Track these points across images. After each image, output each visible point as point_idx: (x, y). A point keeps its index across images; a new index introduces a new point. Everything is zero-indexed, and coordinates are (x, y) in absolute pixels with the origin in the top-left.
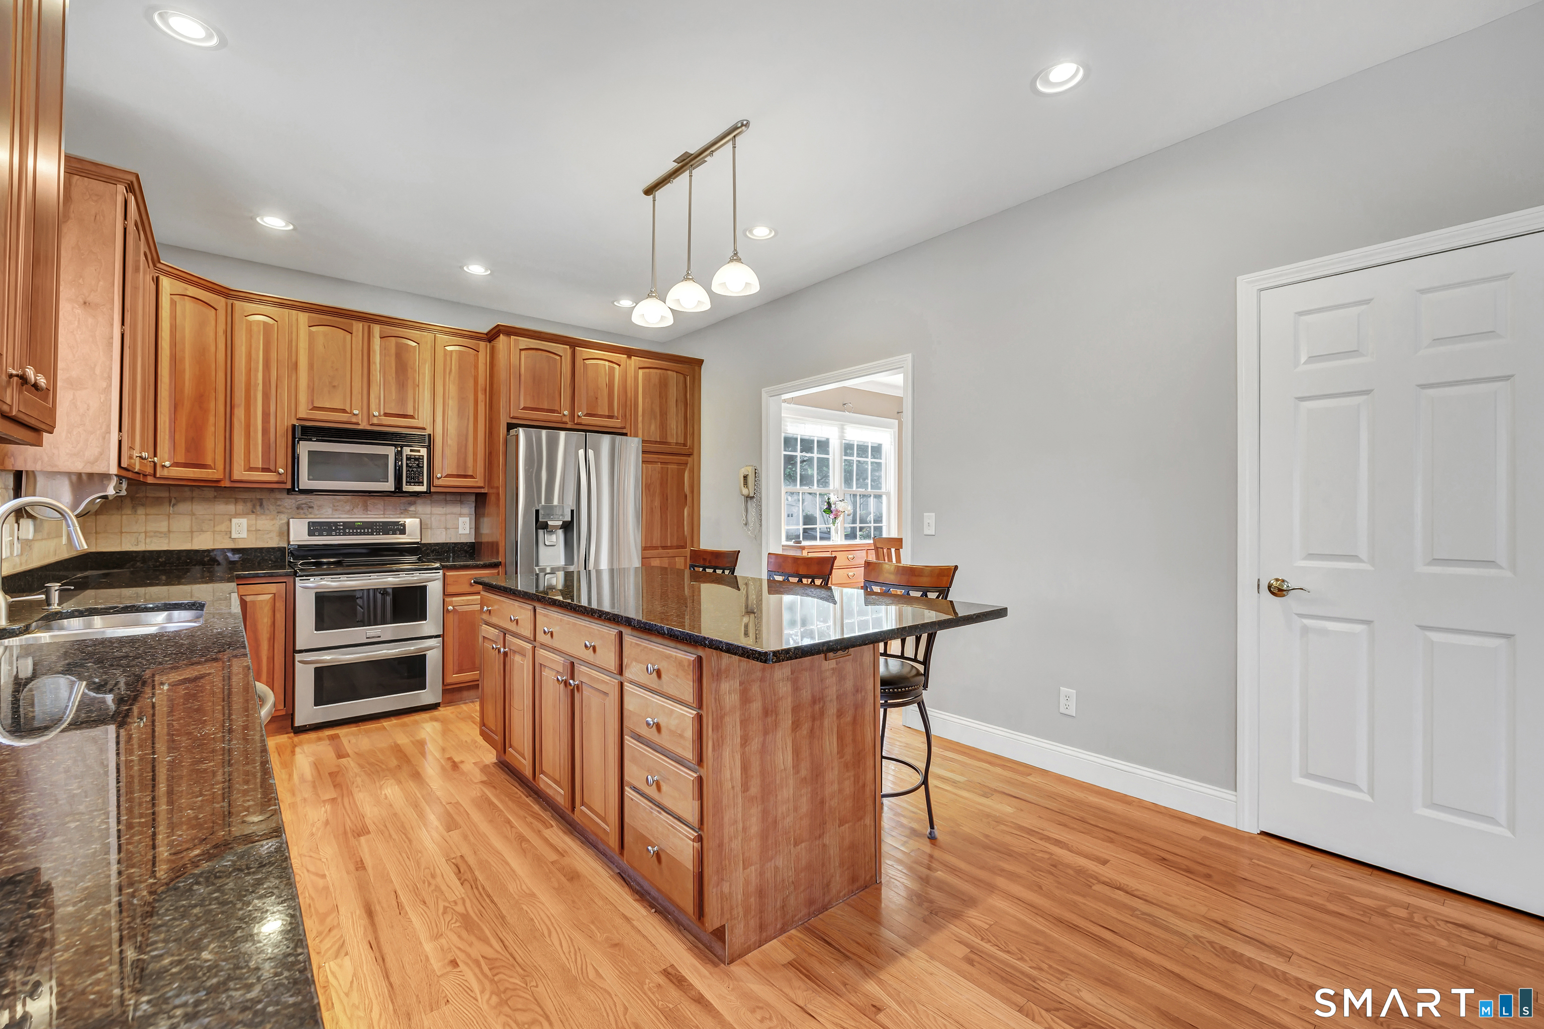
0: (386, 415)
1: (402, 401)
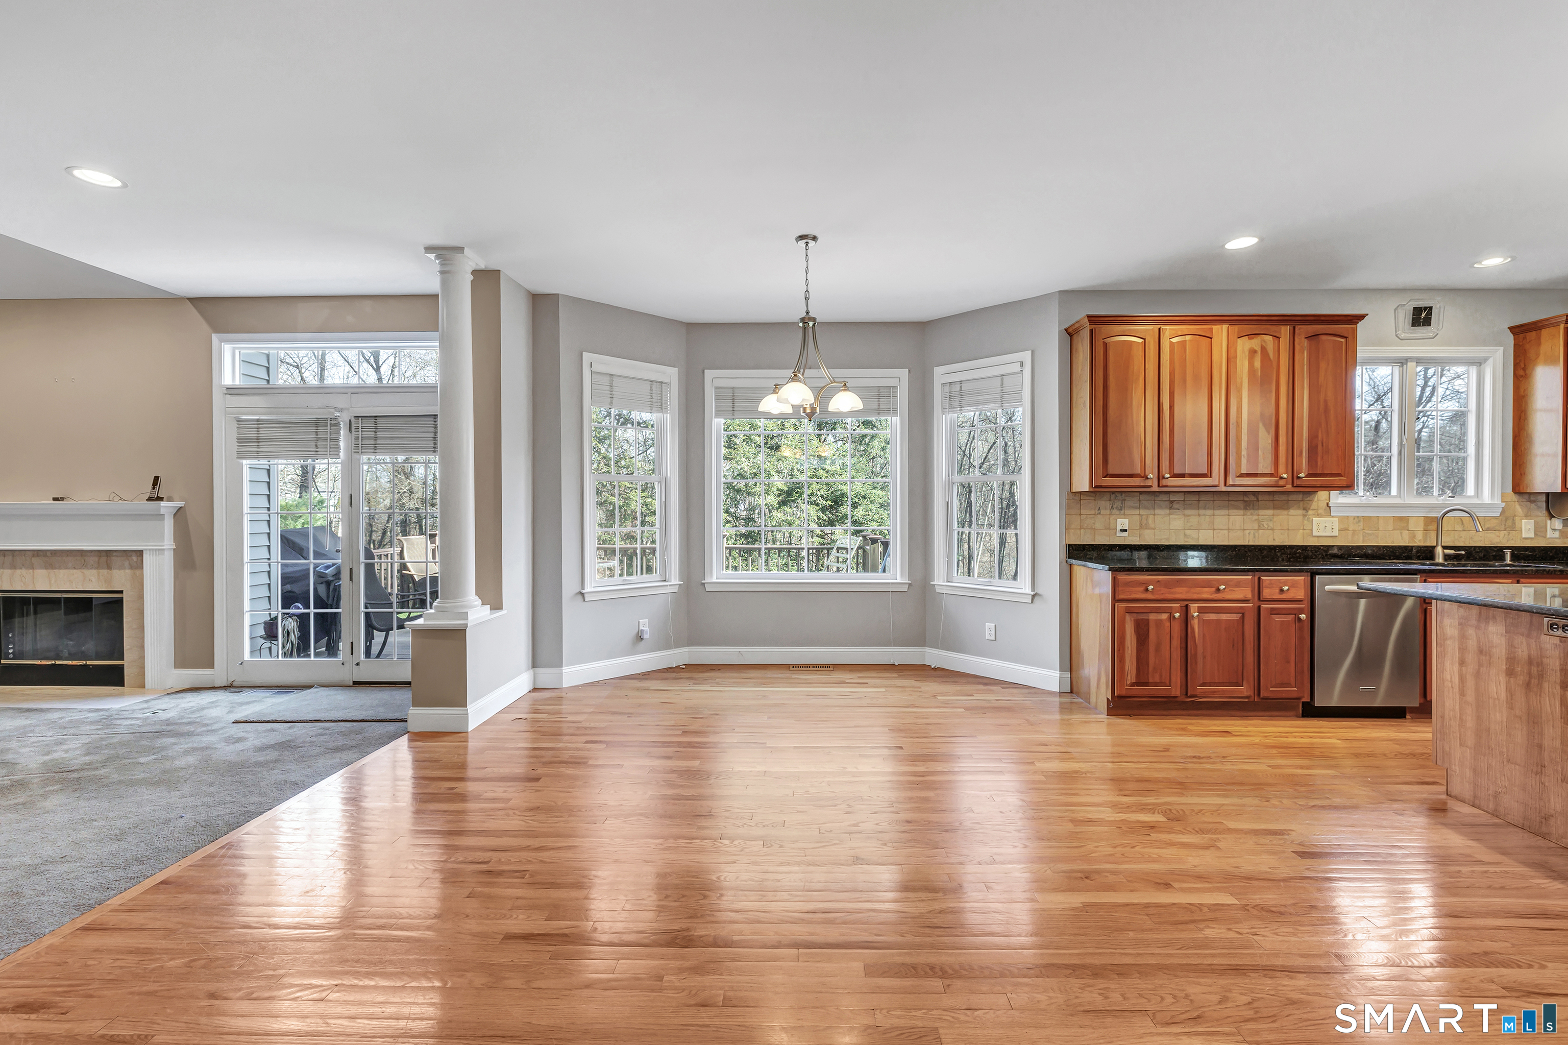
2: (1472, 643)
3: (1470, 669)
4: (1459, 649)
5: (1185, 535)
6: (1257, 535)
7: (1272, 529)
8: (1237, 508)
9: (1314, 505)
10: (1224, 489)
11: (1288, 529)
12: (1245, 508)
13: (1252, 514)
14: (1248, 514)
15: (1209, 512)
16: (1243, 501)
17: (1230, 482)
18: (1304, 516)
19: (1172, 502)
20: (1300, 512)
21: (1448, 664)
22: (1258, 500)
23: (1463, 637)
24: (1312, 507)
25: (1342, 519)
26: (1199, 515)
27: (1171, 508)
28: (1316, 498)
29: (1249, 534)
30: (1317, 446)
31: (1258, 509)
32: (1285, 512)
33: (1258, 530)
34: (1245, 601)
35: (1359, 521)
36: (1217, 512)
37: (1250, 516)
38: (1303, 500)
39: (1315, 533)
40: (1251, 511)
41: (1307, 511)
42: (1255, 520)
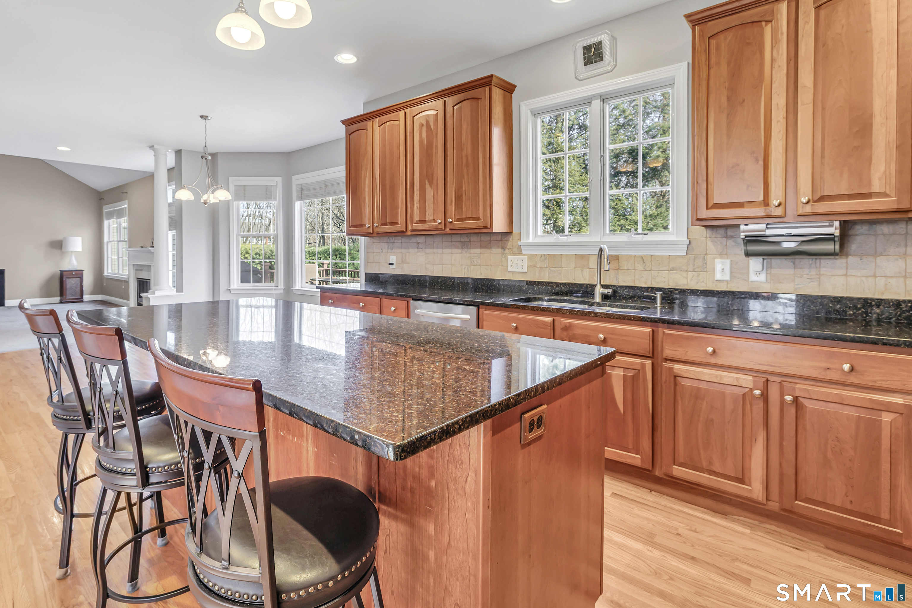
5: (426, 269)
6: (469, 269)
7: (480, 265)
8: (457, 248)
11: (491, 265)
12: (462, 248)
13: (466, 253)
14: (464, 252)
15: (440, 251)
16: (461, 241)
18: (503, 254)
19: (418, 243)
20: (500, 250)
22: (470, 241)
24: (508, 247)
25: (531, 257)
27: (418, 248)
28: (511, 240)
29: (465, 268)
31: (470, 248)
32: (488, 251)
33: (472, 265)
35: (545, 259)
37: (466, 254)
38: (501, 240)
39: (510, 269)
40: (466, 250)
41: (505, 250)
42: (469, 257)
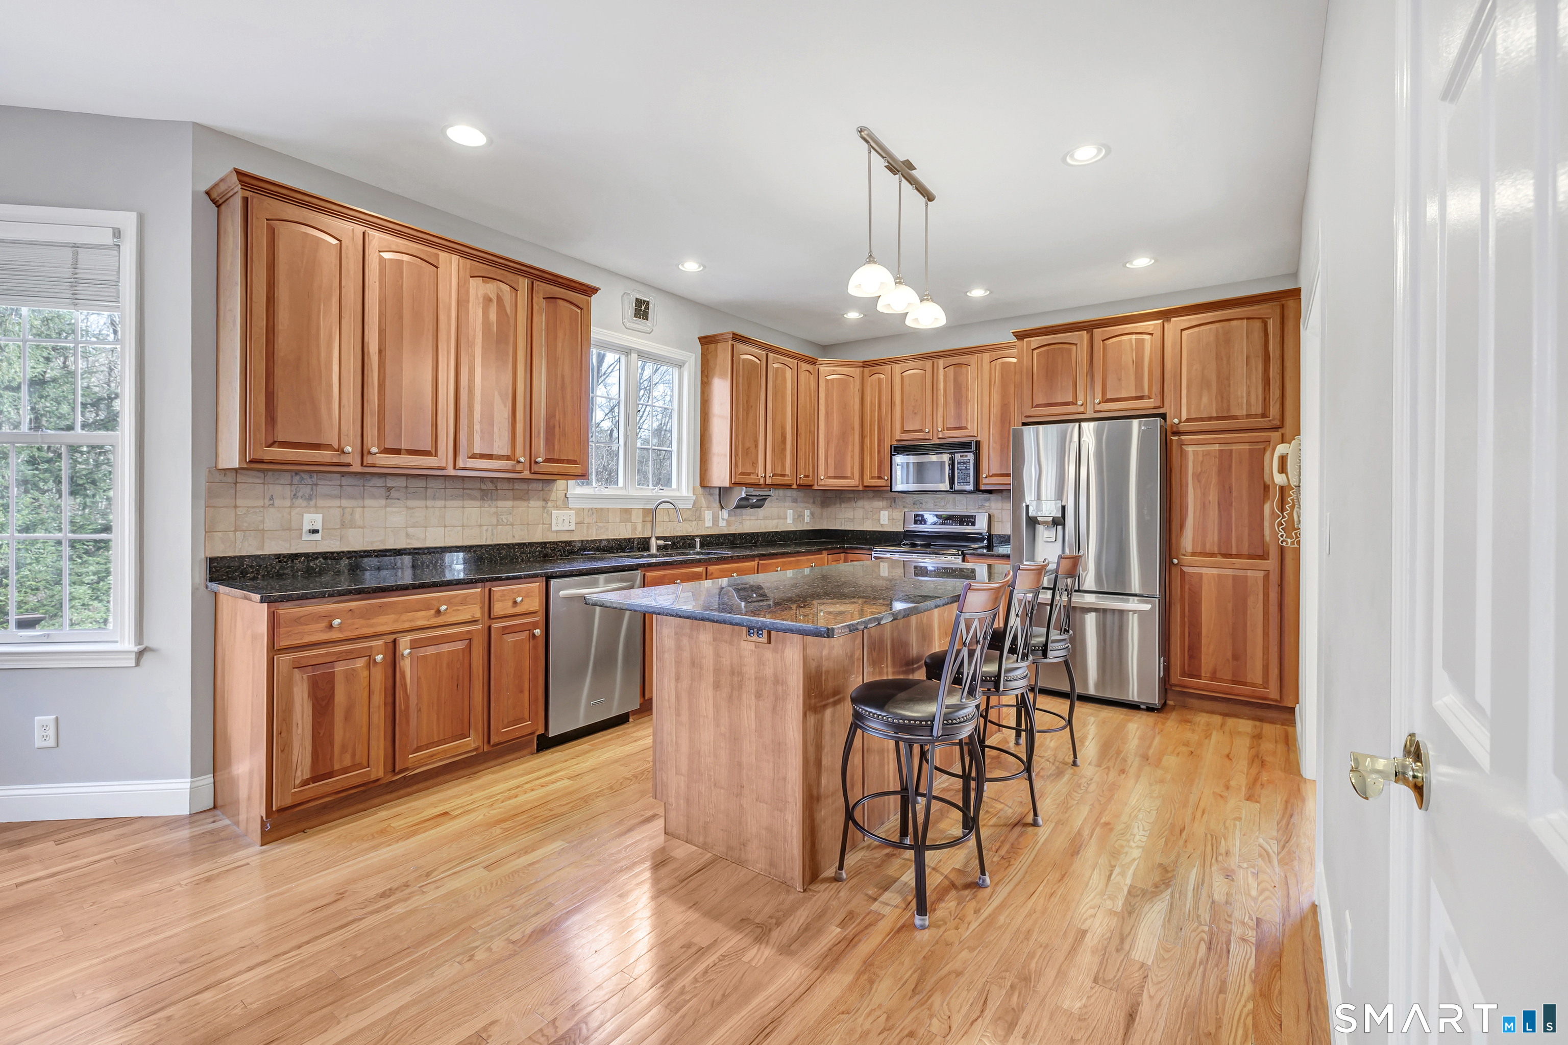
0: (948, 429)
1: (959, 416)
2: (686, 655)
3: (685, 684)
4: (676, 662)
5: (408, 535)
6: (495, 531)
7: (512, 525)
8: (473, 498)
9: (553, 496)
10: (452, 472)
11: (528, 524)
12: (482, 499)
13: (490, 506)
14: (486, 505)
16: (480, 489)
17: (460, 464)
18: (544, 508)
19: (389, 489)
20: (540, 503)
21: (666, 681)
22: (497, 489)
23: (679, 648)
24: (551, 498)
25: (579, 511)
26: (426, 507)
27: (387, 498)
28: (555, 488)
29: (487, 530)
30: (554, 427)
31: (497, 500)
32: (525, 504)
33: (497, 525)
34: (474, 622)
35: (593, 514)
36: (450, 503)
37: (489, 509)
38: (543, 490)
39: (554, 528)
40: (490, 502)
41: (547, 503)
42: (494, 513)
